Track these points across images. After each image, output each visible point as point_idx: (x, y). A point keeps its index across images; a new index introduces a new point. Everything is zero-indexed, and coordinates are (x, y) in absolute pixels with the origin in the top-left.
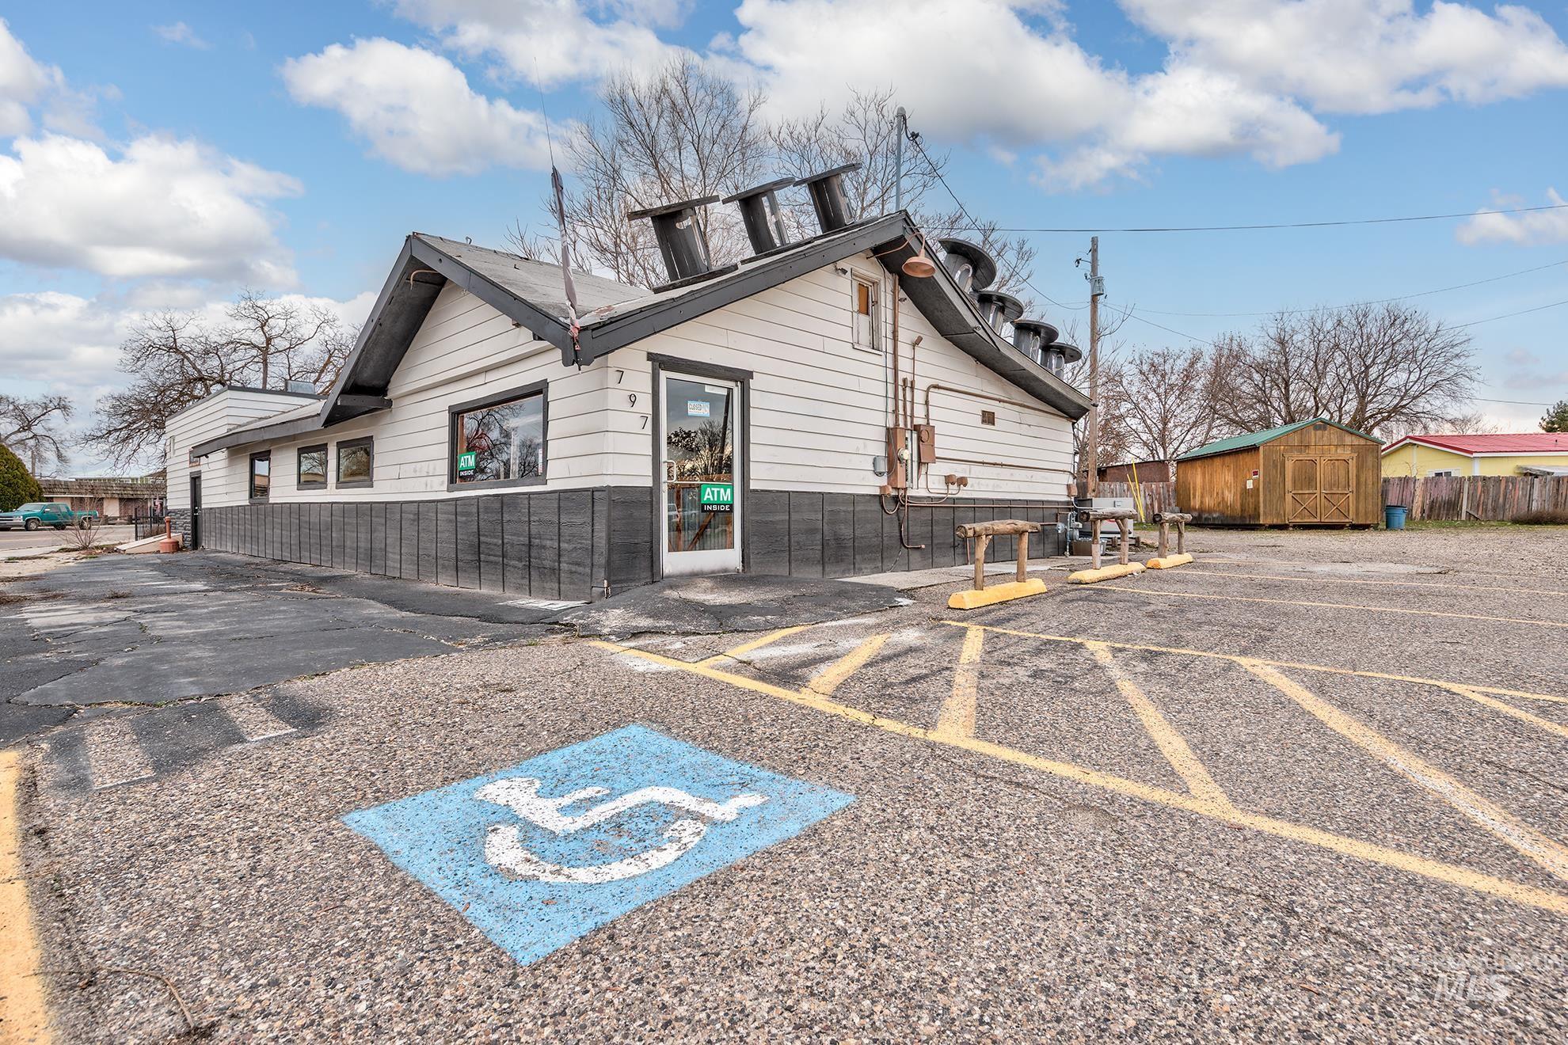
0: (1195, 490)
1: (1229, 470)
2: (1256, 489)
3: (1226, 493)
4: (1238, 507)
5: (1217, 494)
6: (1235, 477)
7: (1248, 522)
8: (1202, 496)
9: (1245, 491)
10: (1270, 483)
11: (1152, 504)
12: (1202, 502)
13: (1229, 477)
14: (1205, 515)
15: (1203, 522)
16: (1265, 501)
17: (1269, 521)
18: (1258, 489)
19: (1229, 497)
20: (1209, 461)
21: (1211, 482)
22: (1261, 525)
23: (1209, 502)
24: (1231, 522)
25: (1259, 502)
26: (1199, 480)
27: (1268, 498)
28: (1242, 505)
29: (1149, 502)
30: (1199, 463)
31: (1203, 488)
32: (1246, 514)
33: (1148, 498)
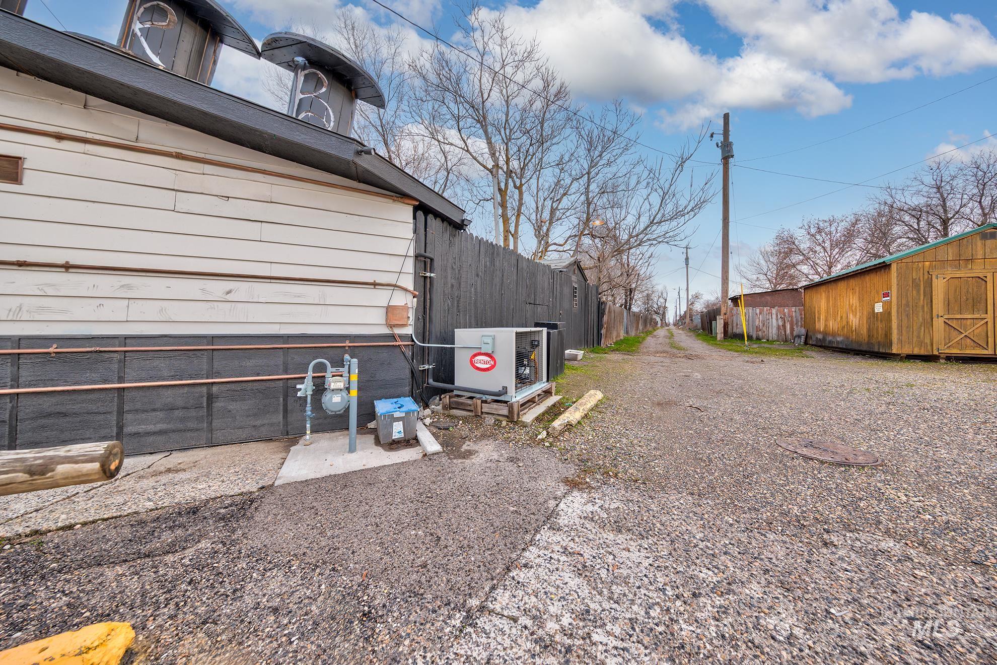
0: (819, 314)
1: (854, 294)
2: (887, 314)
3: (851, 316)
4: (864, 331)
5: (841, 317)
6: (861, 300)
7: (876, 350)
8: (826, 320)
9: (873, 315)
10: (907, 305)
11: (784, 326)
12: (826, 325)
13: (854, 300)
14: (830, 338)
15: (827, 344)
16: (900, 327)
17: (907, 350)
18: (890, 313)
19: (854, 321)
20: (833, 286)
21: (835, 306)
22: (894, 354)
23: (833, 325)
24: (857, 348)
25: (890, 328)
26: (823, 304)
27: (905, 322)
28: (869, 330)
29: (781, 323)
30: (823, 288)
31: (827, 312)
32: (874, 341)
33: (780, 321)
